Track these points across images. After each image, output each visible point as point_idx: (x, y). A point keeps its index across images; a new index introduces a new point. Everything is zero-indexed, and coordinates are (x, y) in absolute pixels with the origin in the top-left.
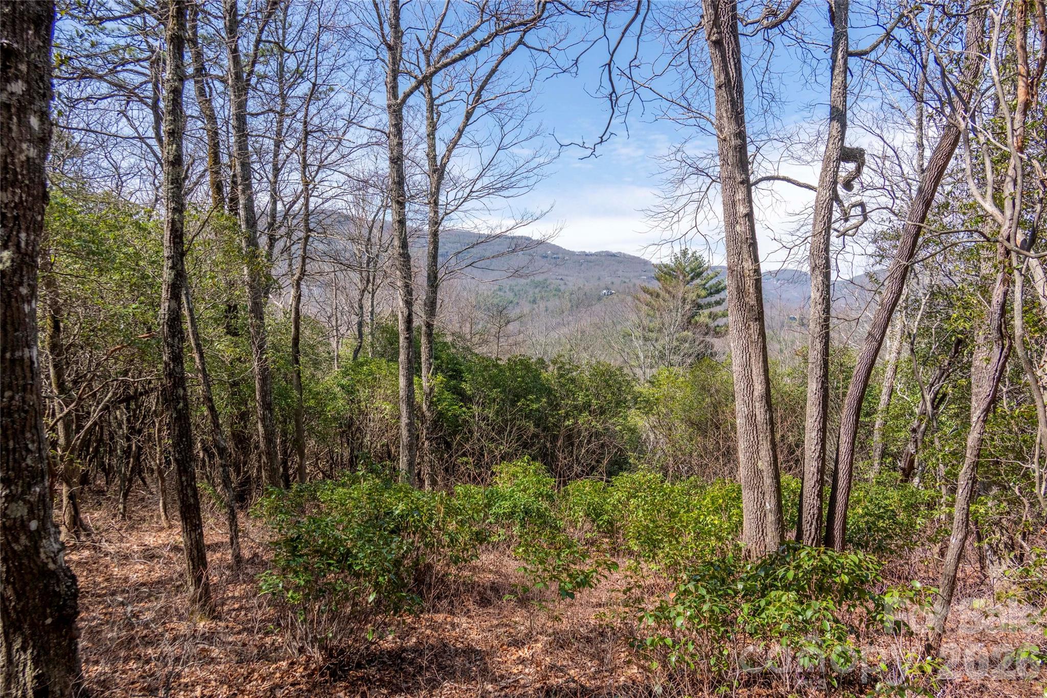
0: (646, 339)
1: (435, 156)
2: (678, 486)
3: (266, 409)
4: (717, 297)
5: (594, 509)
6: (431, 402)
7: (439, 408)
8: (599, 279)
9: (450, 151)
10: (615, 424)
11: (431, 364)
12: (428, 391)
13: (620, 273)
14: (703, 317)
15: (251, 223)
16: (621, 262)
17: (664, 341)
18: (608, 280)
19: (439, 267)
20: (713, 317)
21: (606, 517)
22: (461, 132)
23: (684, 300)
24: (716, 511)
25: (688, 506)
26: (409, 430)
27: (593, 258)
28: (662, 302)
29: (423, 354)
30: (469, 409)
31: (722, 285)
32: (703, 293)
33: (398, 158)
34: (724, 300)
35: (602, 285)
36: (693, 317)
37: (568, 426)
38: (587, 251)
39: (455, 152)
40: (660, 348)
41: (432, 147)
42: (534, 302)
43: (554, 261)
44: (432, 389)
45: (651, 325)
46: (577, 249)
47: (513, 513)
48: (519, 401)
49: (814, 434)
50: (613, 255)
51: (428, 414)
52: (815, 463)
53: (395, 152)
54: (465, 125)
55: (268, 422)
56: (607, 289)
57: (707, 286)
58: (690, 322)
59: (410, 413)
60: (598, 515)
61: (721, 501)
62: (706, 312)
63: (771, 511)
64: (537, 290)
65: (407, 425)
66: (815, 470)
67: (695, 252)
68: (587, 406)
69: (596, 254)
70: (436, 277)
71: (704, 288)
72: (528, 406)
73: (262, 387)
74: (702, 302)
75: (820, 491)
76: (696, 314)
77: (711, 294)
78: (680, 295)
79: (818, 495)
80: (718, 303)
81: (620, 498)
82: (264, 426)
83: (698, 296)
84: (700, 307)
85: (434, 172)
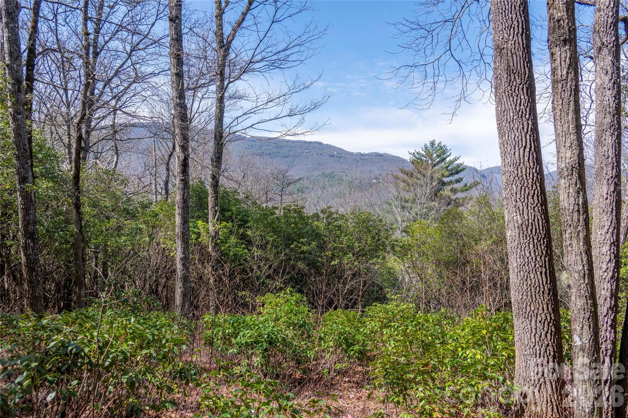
0: (403, 207)
1: (222, 34)
2: (432, 317)
3: (28, 238)
4: (456, 177)
5: (346, 339)
6: (216, 244)
7: (223, 248)
8: (371, 172)
9: (235, 30)
10: (375, 264)
11: (216, 211)
12: (213, 234)
13: (385, 168)
14: (446, 192)
15: (15, 55)
16: (386, 160)
17: (417, 209)
18: (377, 172)
19: (224, 127)
20: (454, 191)
21: (356, 347)
22: (244, 14)
23: (432, 178)
24: (476, 344)
25: (443, 337)
26: (184, 265)
27: (367, 157)
28: (416, 180)
29: (209, 202)
30: (249, 250)
31: (461, 168)
32: (447, 173)
33: (177, 17)
34: (462, 179)
35: (373, 176)
36: (439, 191)
37: (335, 265)
38: (362, 152)
39: (240, 32)
40: (414, 214)
41: (220, 26)
42: (324, 188)
43: (338, 159)
44: (217, 233)
45: (407, 197)
46: (355, 151)
47: (257, 342)
48: (292, 244)
49: (605, 249)
50: (381, 155)
51: (213, 254)
52: (607, 286)
53: (174, 13)
54: (248, 9)
55: (30, 251)
56: (376, 179)
57: (449, 168)
58: (436, 194)
59: (184, 248)
60: (349, 345)
61: (484, 332)
62: (449, 188)
63: (582, 349)
64: (326, 180)
65: (182, 259)
66: (608, 294)
67: (440, 143)
68: (351, 248)
69: (368, 155)
70: (221, 137)
71: (447, 170)
72: (300, 248)
73: (24, 217)
74: (446, 180)
75: (614, 320)
76: (441, 189)
77: (452, 174)
78: (429, 174)
79: (611, 326)
80: (458, 181)
81: (373, 328)
82: (25, 255)
83: (443, 176)
84: (444, 184)
85: (221, 47)
